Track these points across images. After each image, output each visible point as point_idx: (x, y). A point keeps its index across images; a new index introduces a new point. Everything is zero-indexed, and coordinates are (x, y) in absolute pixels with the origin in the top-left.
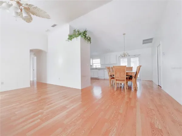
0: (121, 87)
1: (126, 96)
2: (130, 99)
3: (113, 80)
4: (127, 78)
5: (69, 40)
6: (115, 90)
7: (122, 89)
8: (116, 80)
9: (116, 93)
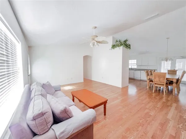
0: (160, 90)
1: (164, 98)
2: (168, 101)
3: (151, 83)
4: (167, 83)
5: (112, 49)
6: (153, 92)
7: (161, 92)
8: (155, 84)
9: (154, 95)
